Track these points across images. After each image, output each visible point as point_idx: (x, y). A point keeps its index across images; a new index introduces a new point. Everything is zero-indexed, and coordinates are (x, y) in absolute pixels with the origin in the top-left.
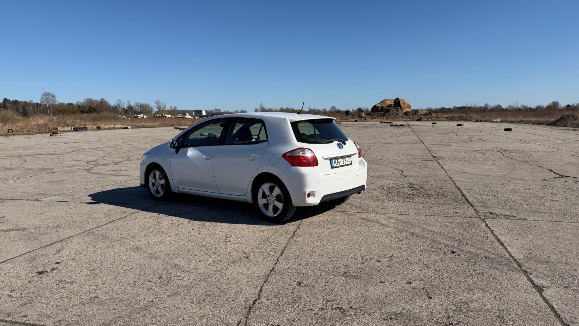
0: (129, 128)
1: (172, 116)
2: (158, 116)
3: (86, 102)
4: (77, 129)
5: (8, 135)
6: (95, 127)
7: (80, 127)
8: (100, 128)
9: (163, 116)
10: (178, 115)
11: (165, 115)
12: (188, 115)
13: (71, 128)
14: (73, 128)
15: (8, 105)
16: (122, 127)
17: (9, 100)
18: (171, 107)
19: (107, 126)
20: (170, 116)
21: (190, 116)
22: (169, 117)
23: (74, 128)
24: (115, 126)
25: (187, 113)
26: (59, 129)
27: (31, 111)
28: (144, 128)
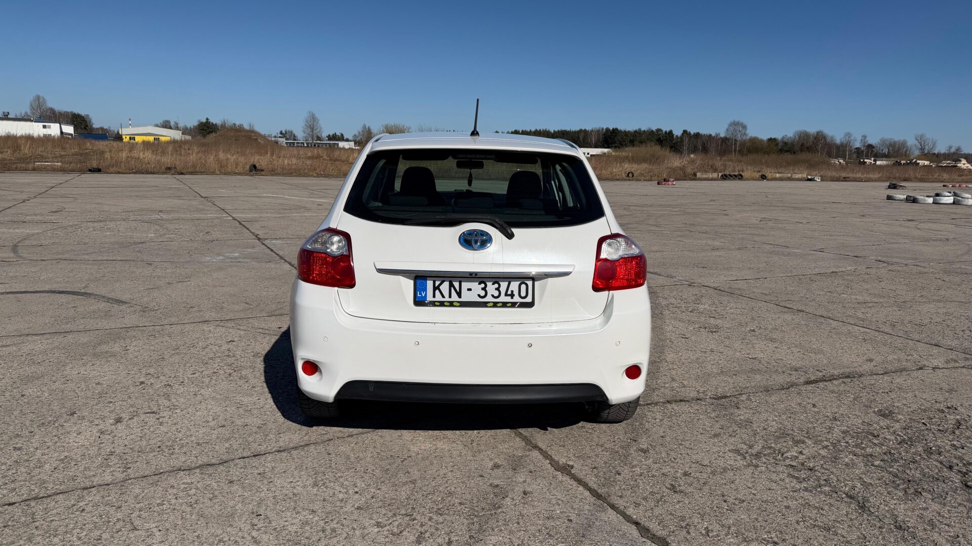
0: (816, 181)
1: (931, 164)
2: (903, 162)
3: (797, 137)
4: (726, 177)
5: (625, 180)
6: (758, 175)
7: (732, 174)
8: (766, 177)
9: (913, 163)
10: (944, 162)
11: (916, 161)
12: (966, 162)
13: (718, 175)
14: (720, 175)
15: (684, 139)
16: (804, 178)
17: (690, 132)
18: (950, 147)
19: (778, 175)
20: (927, 163)
21: (968, 165)
22: (924, 166)
23: (722, 176)
24: (791, 176)
25: (962, 159)
26: (699, 175)
27: (713, 148)
28: (846, 181)
